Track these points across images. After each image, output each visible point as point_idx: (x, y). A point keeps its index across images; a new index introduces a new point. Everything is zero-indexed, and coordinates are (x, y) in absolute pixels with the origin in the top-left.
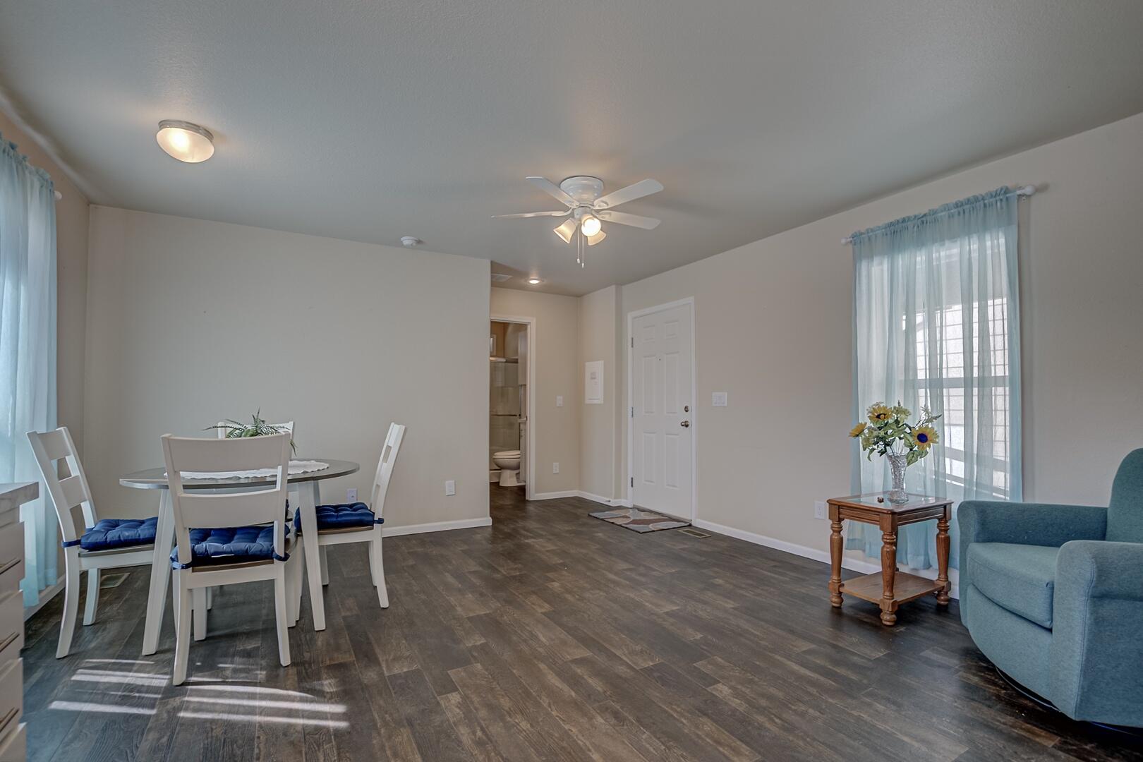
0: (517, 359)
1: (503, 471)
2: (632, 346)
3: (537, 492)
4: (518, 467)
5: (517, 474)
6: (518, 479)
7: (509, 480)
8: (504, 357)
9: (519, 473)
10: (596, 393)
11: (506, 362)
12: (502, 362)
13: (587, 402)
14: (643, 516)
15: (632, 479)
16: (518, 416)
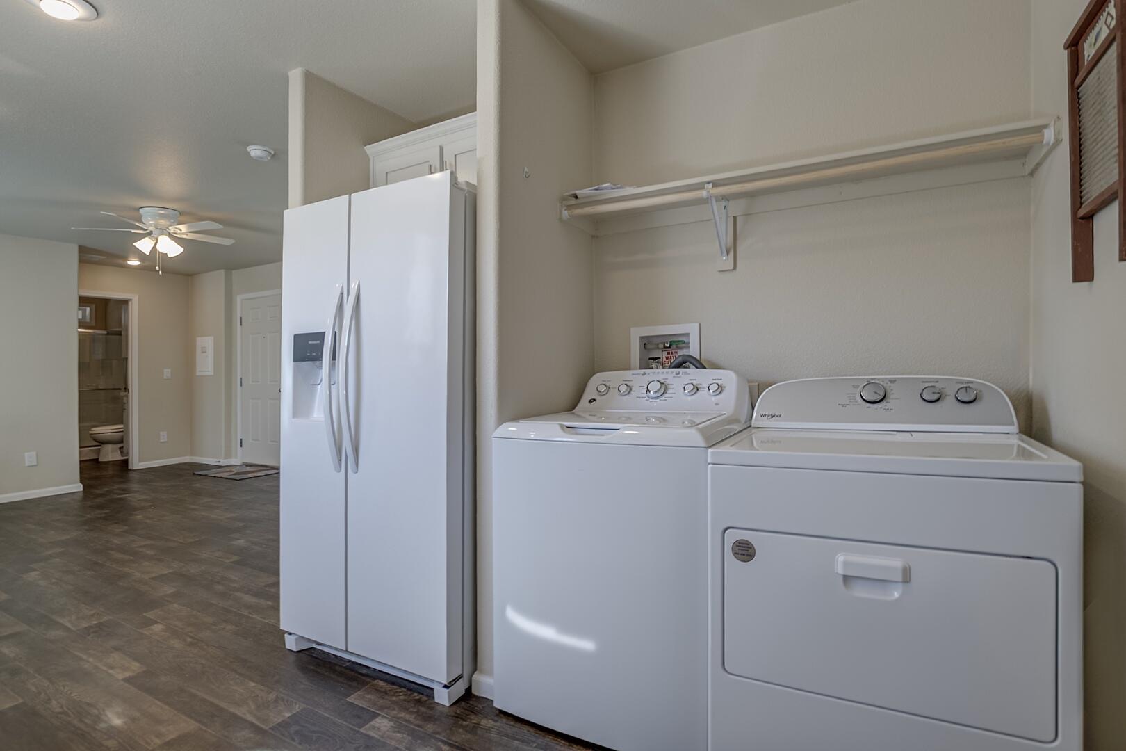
0: (121, 332)
1: (103, 446)
2: (241, 325)
3: (140, 461)
4: (121, 441)
5: (120, 448)
6: (122, 452)
7: (110, 454)
8: (105, 329)
9: (122, 447)
10: (206, 364)
11: (108, 334)
12: (102, 334)
13: (198, 374)
14: (248, 469)
15: (241, 440)
16: (123, 390)
